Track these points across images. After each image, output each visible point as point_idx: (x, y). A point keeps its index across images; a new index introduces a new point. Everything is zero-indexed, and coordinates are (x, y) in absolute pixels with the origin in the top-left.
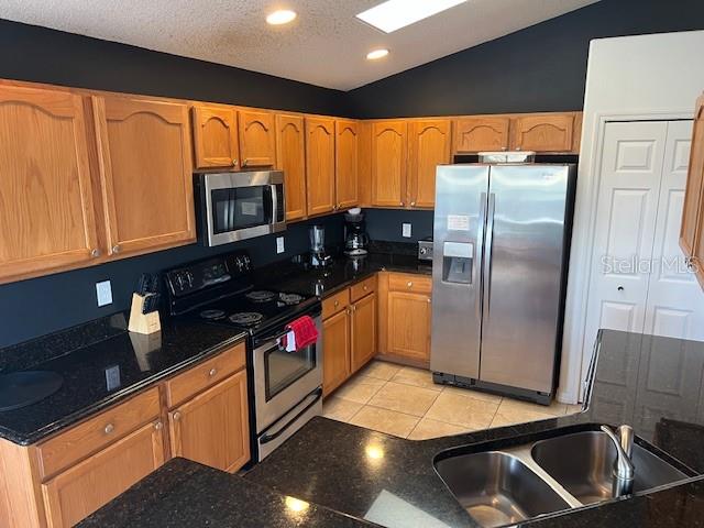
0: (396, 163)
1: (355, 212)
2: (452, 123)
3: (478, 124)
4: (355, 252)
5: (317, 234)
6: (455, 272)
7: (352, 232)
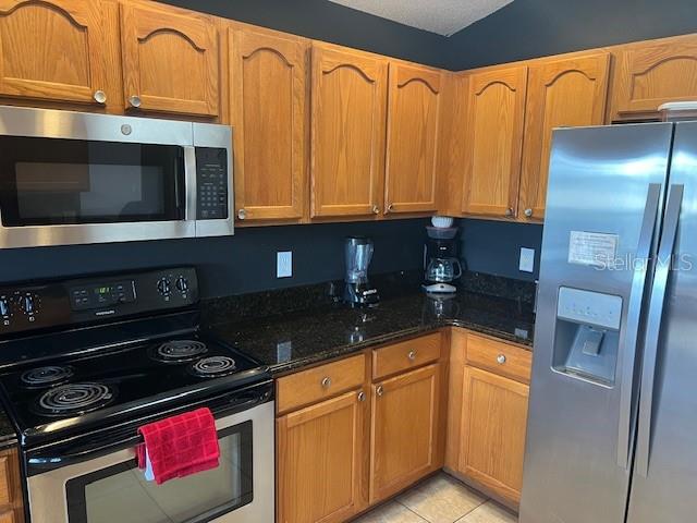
0: (505, 141)
1: (441, 223)
2: (611, 57)
3: (668, 53)
4: (437, 288)
5: (360, 254)
6: (582, 350)
7: (435, 255)
